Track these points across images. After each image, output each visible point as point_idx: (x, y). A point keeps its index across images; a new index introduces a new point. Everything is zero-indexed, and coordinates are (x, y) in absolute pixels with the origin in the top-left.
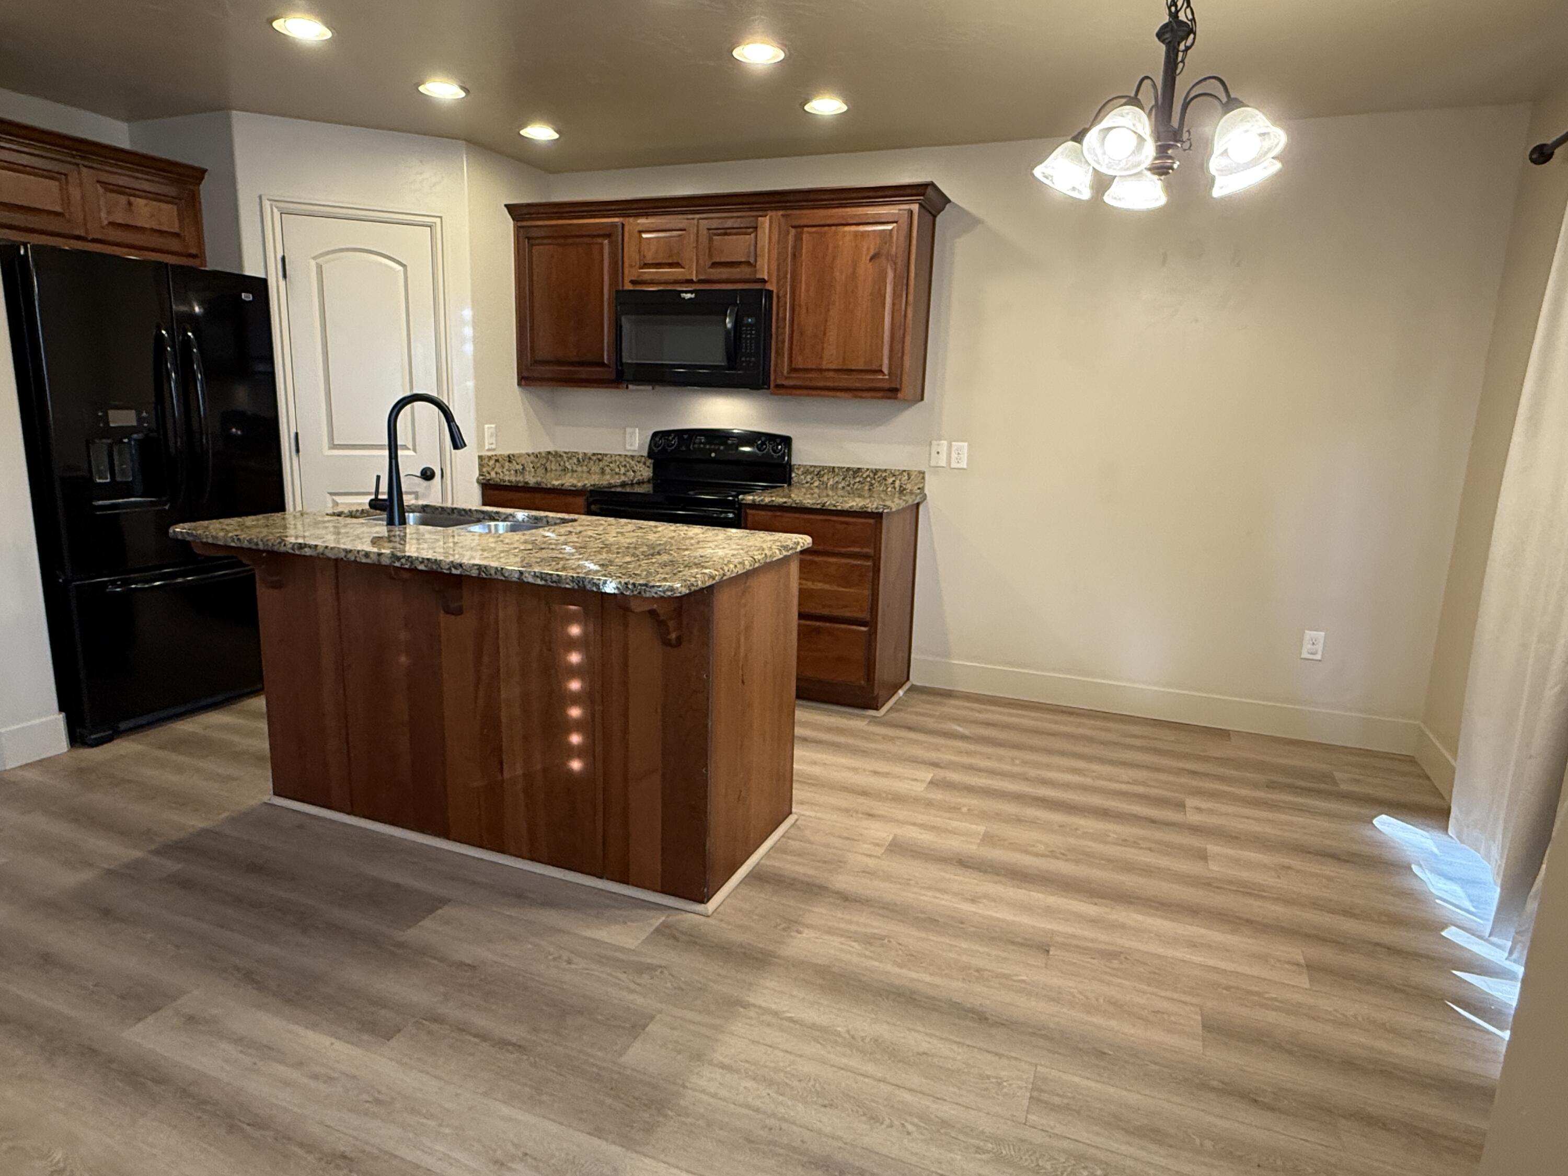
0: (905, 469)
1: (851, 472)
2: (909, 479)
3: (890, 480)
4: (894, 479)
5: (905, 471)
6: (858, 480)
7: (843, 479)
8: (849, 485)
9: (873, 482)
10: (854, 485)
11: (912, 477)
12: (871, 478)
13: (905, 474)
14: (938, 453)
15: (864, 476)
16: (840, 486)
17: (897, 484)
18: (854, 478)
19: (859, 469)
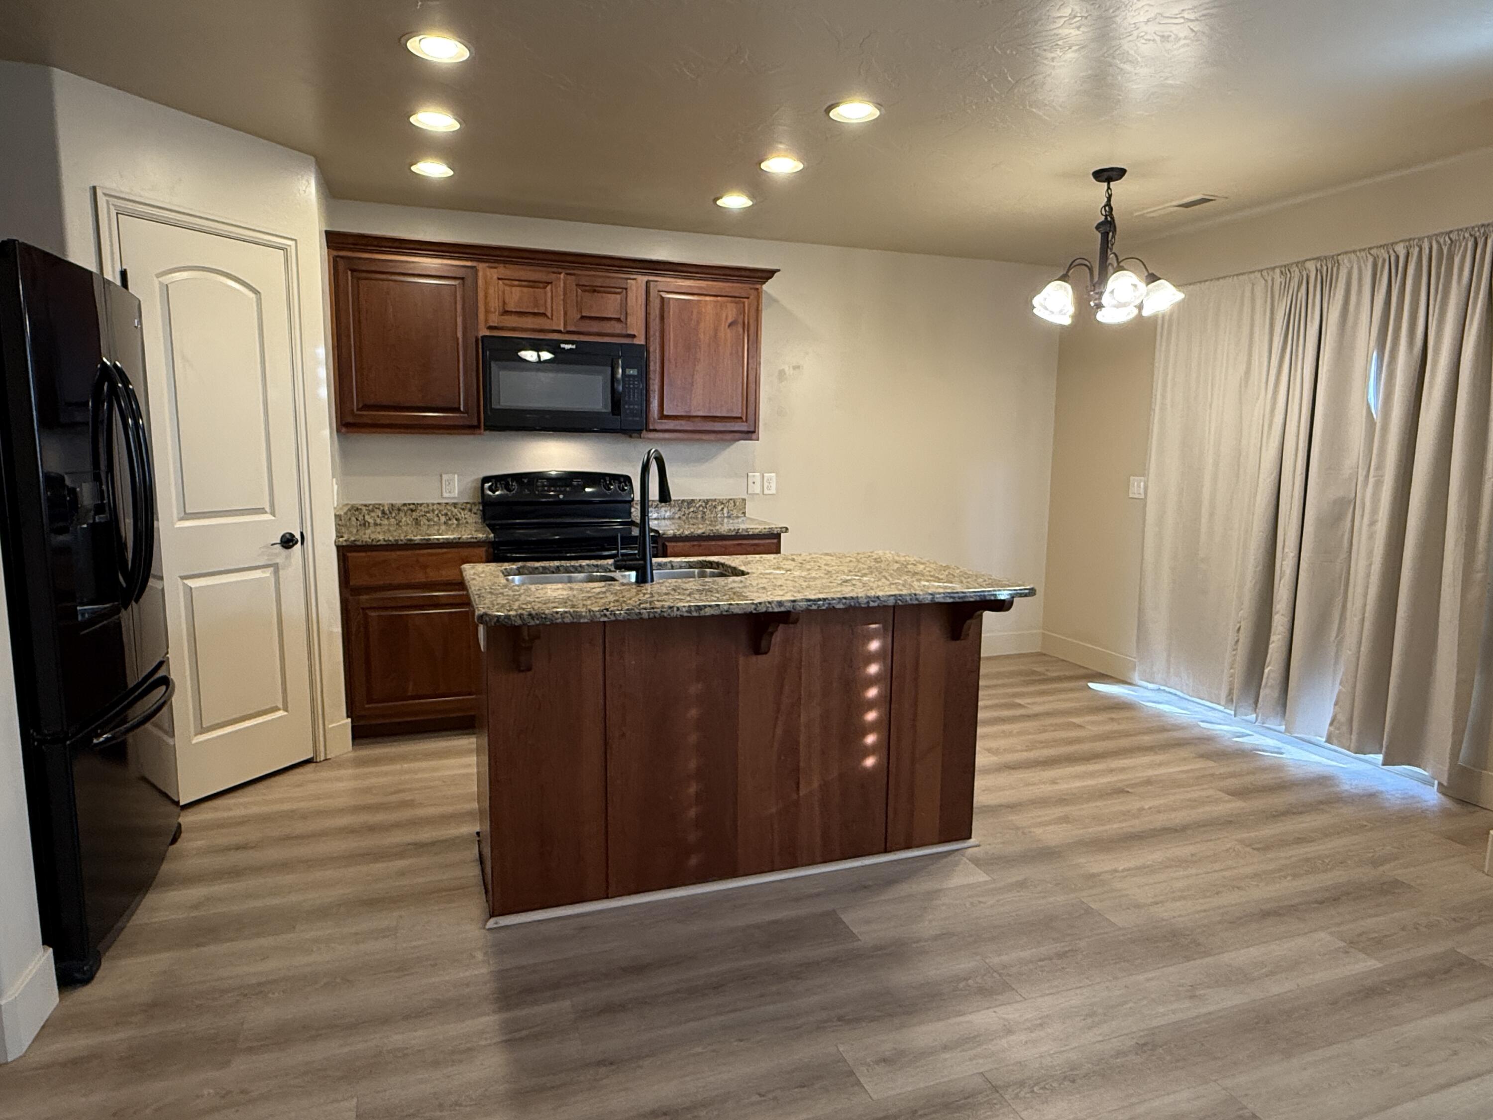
0: (731, 497)
1: (686, 504)
2: (735, 505)
3: (720, 508)
4: (722, 506)
5: (731, 499)
6: (692, 509)
7: (679, 510)
8: (684, 515)
9: (705, 510)
10: (688, 514)
11: (738, 504)
12: (703, 508)
13: (732, 502)
14: (754, 483)
15: (698, 505)
16: (677, 516)
17: (725, 511)
18: (689, 508)
19: (693, 500)
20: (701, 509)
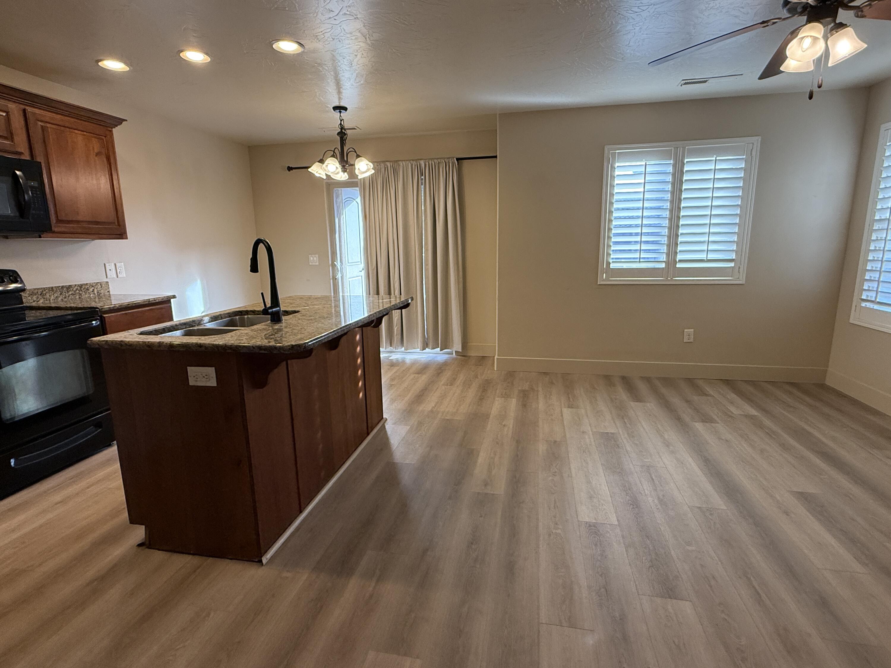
1: (65, 289)
2: (101, 287)
3: (91, 290)
4: (93, 288)
7: (61, 294)
8: (65, 298)
9: (81, 292)
10: (69, 296)
13: (99, 284)
14: (110, 270)
15: (75, 289)
16: (60, 299)
17: (96, 290)
18: (68, 292)
19: (70, 286)
20: (78, 291)
